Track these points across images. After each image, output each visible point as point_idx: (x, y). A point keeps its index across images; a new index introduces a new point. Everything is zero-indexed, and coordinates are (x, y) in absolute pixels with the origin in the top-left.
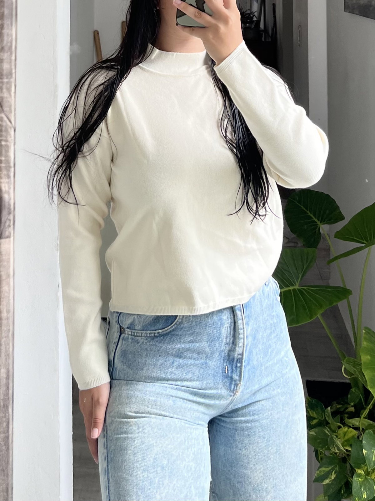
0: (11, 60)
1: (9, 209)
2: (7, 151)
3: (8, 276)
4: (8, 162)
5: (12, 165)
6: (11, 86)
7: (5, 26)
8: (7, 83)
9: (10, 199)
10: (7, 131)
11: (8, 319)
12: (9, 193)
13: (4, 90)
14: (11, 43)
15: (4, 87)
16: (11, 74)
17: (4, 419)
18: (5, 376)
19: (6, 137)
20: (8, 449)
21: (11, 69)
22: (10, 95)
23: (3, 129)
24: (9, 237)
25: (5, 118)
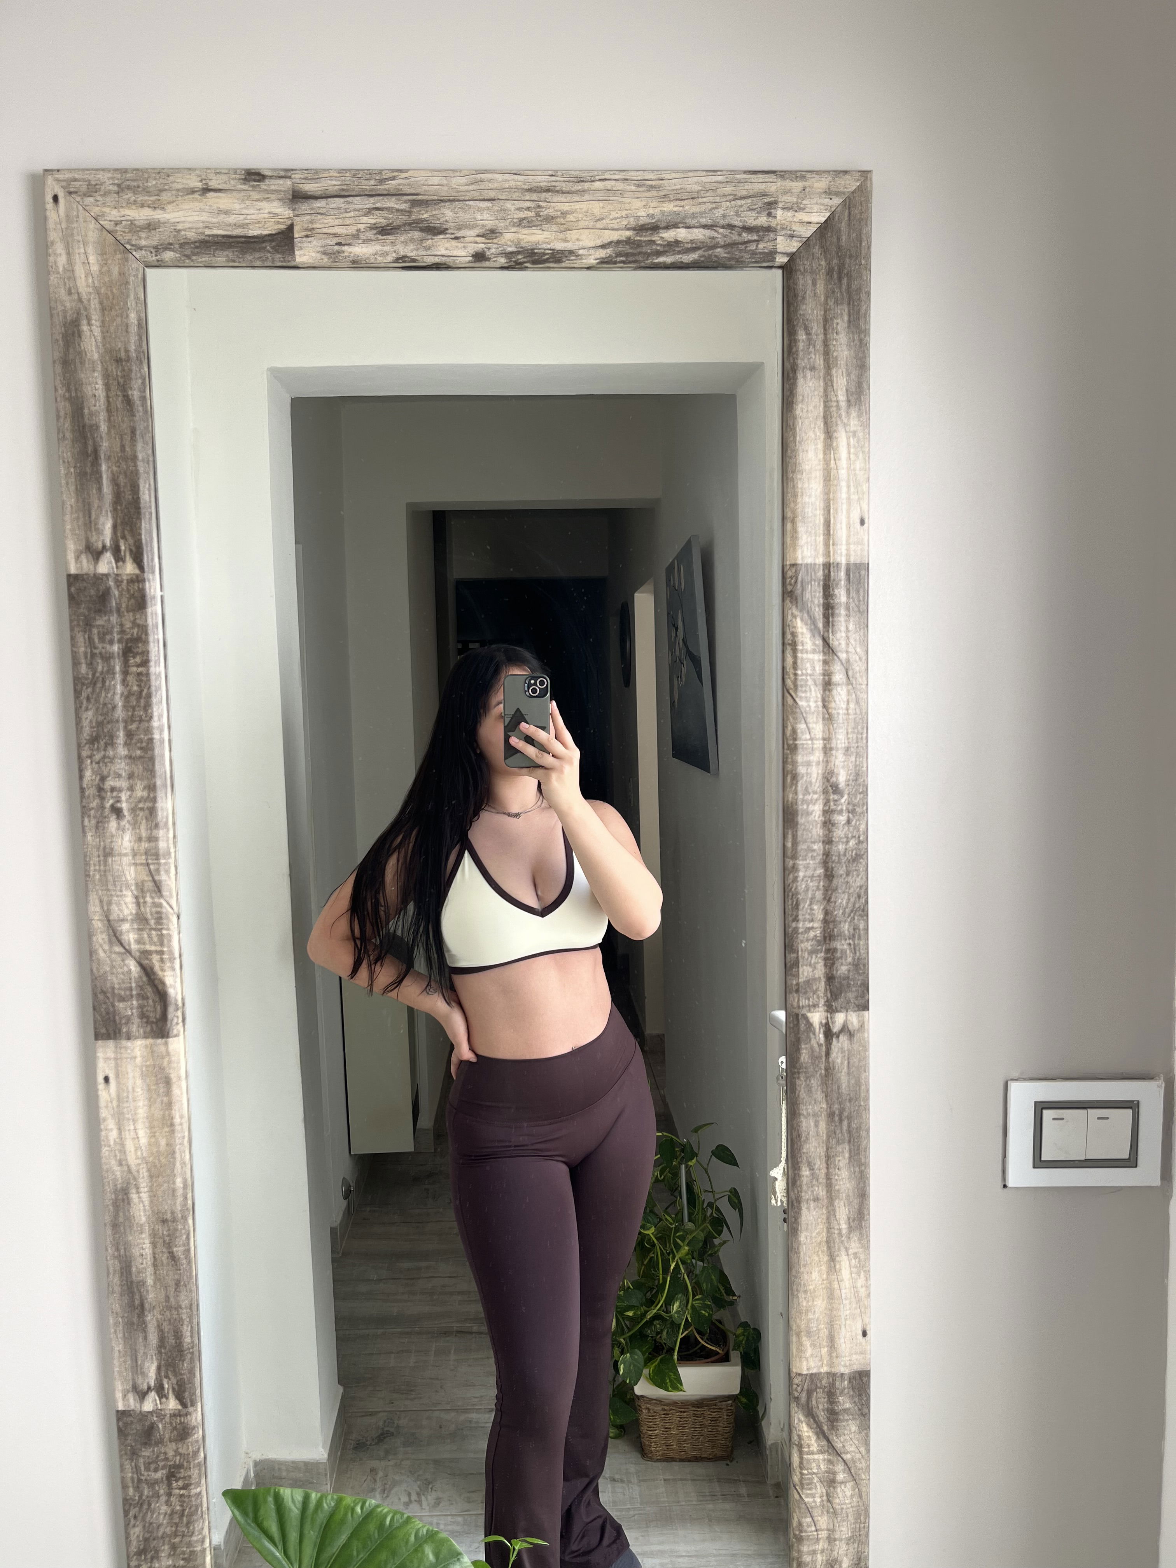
0: (168, 838)
1: (177, 1005)
2: (170, 941)
3: (179, 1078)
4: (171, 953)
5: (177, 955)
6: (170, 868)
7: (159, 799)
8: (165, 864)
9: (176, 994)
10: (168, 918)
11: (181, 1124)
12: (175, 989)
13: (162, 872)
14: (167, 818)
15: (162, 868)
16: (169, 854)
17: (183, 1231)
18: (182, 1185)
19: (168, 925)
20: (189, 1263)
21: (169, 848)
22: (169, 877)
23: (164, 916)
24: (176, 1036)
25: (165, 904)
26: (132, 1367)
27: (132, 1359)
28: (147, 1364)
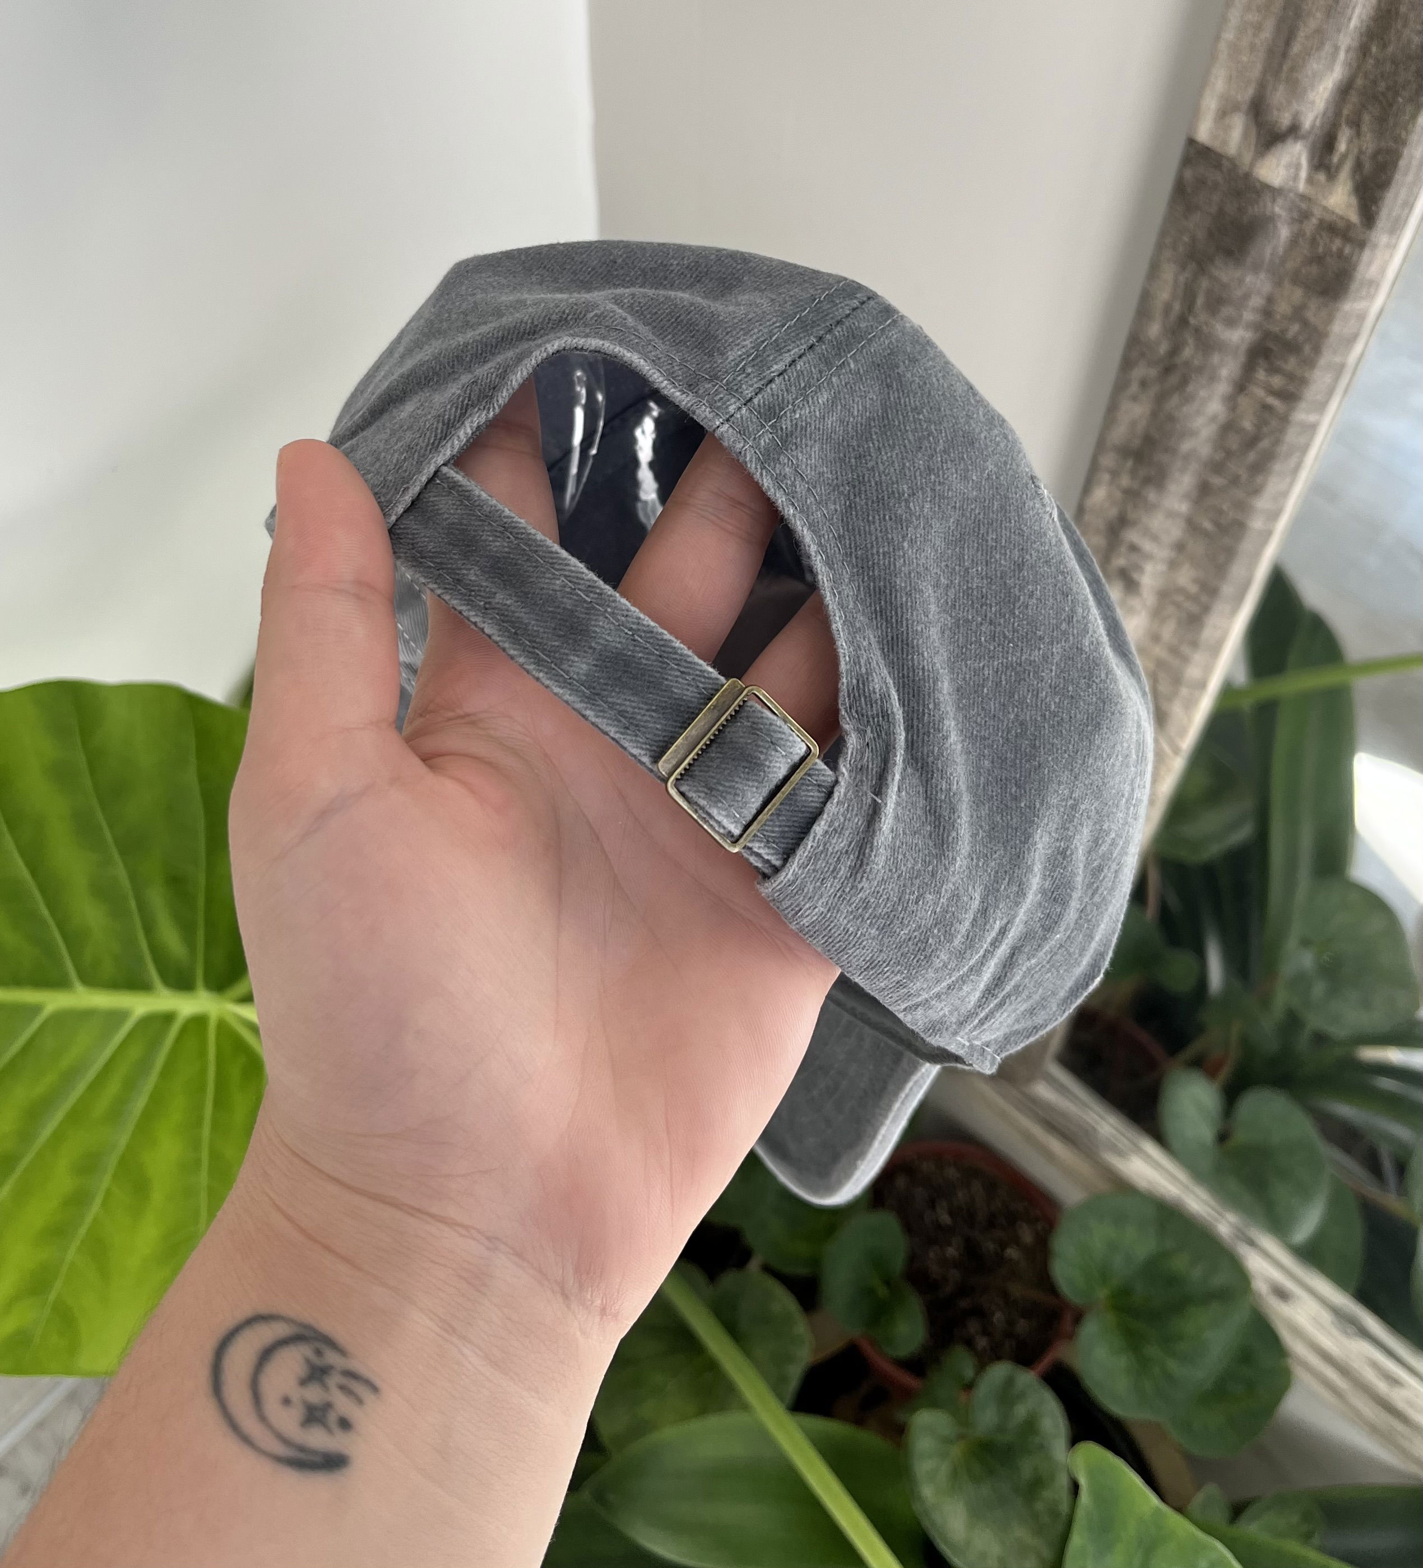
26: (1270, 52)
27: (1278, 29)
28: (1314, 65)
